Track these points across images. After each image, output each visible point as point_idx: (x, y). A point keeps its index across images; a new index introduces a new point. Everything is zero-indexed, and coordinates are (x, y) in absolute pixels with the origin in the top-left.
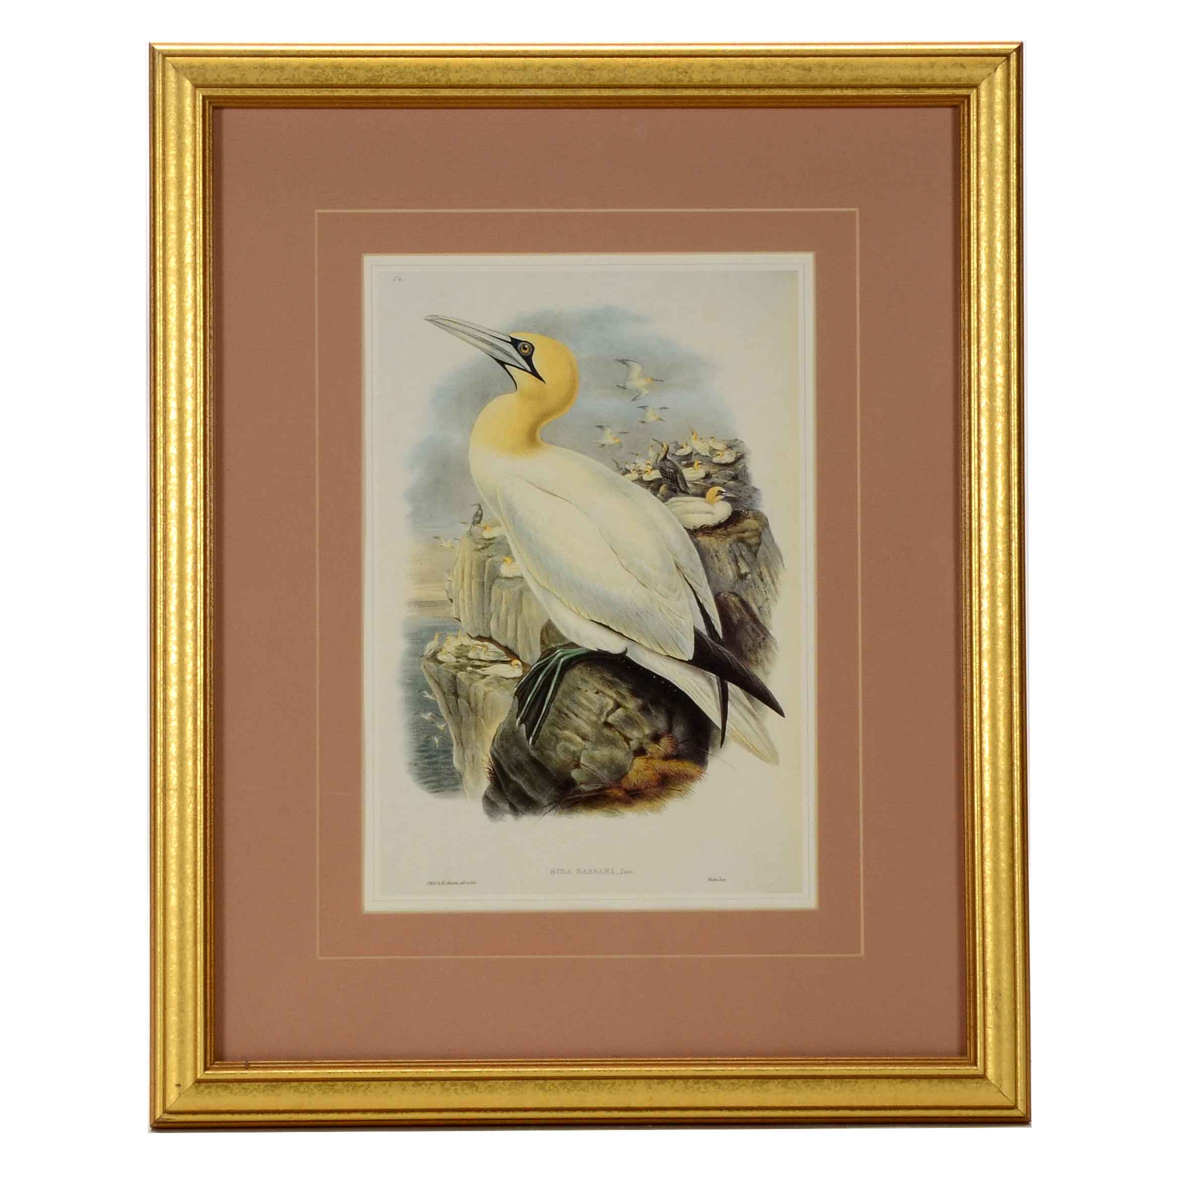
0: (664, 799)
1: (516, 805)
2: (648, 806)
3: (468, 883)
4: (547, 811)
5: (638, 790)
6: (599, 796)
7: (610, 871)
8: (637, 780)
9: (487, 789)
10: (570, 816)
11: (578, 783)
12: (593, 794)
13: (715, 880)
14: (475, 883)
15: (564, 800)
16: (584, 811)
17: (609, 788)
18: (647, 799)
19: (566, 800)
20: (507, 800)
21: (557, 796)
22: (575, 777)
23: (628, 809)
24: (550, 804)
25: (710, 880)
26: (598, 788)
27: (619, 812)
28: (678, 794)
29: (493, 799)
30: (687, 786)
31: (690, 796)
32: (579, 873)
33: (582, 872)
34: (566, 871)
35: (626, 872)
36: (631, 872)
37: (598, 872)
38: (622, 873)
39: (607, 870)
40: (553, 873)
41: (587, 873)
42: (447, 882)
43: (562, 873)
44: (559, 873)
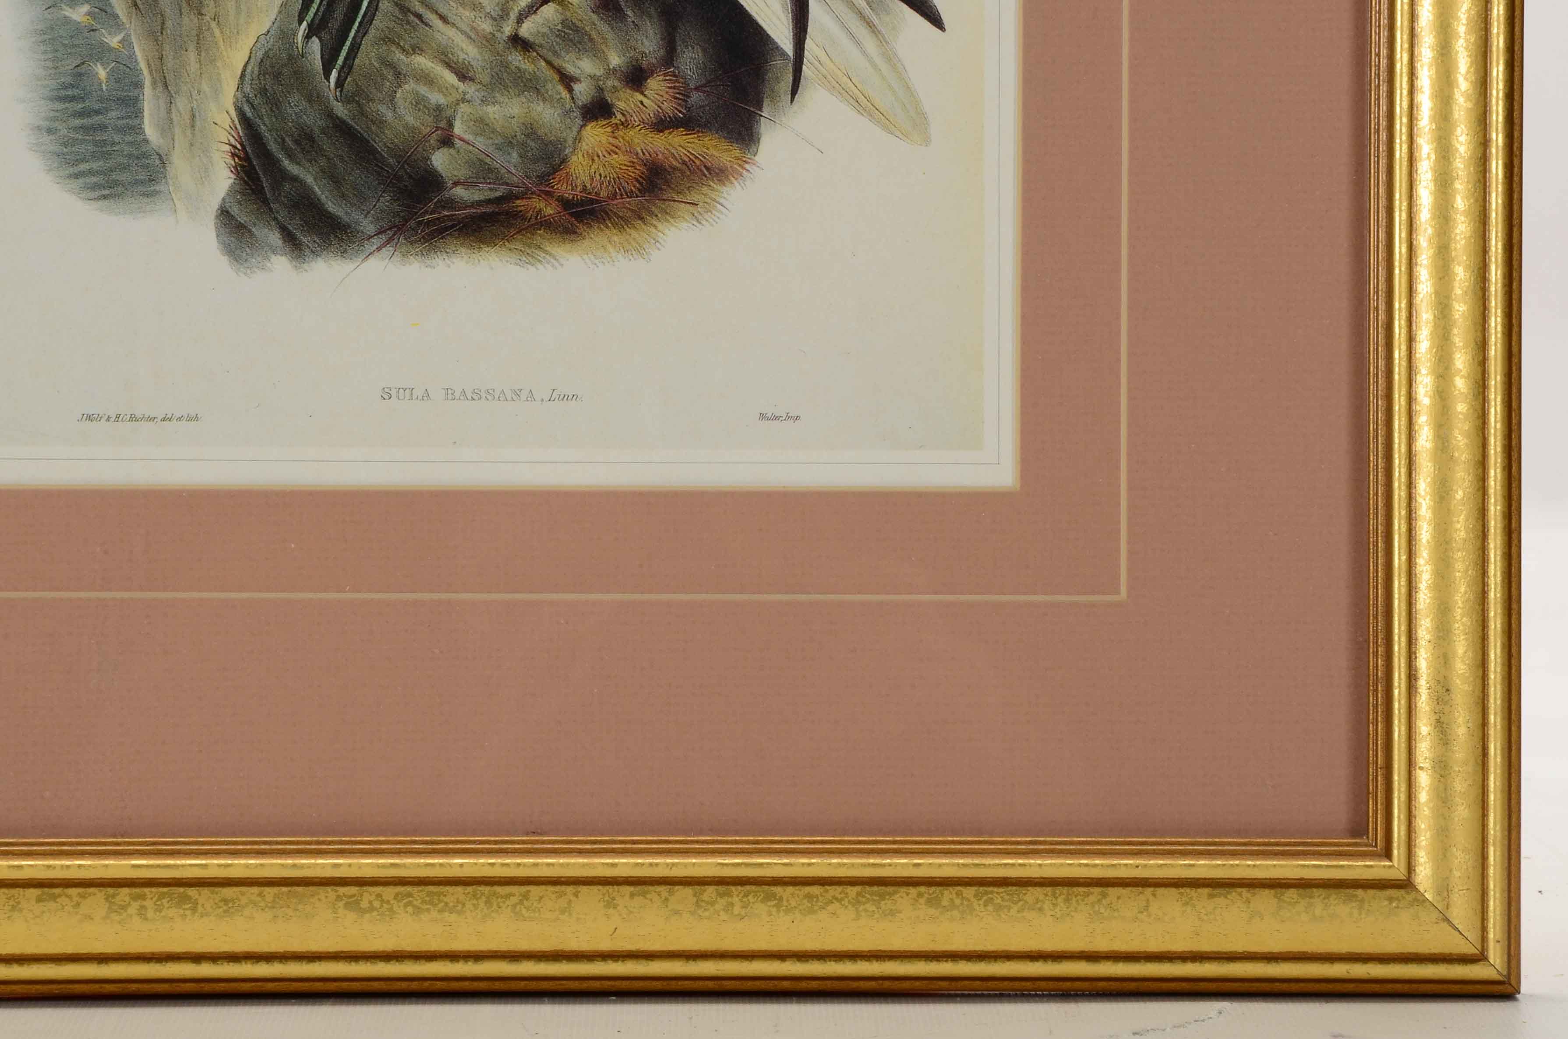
0: (655, 222)
1: (298, 234)
2: (616, 239)
3: (179, 419)
4: (375, 247)
5: (592, 201)
6: (498, 214)
7: (525, 392)
9: (228, 194)
10: (428, 262)
11: (449, 185)
12: (483, 209)
13: (776, 418)
14: (197, 418)
15: (412, 223)
16: (463, 250)
17: (522, 196)
18: (615, 225)
19: (420, 223)
20: (275, 219)
23: (568, 246)
25: (762, 416)
26: (498, 194)
27: (547, 252)
28: (688, 211)
29: (242, 219)
31: (718, 218)
32: (450, 396)
33: (457, 395)
34: (419, 392)
35: (562, 397)
36: (575, 397)
37: (497, 397)
38: (552, 399)
39: (518, 392)
40: (386, 397)
41: (469, 398)
42: (129, 416)
43: (408, 396)
44: (401, 397)
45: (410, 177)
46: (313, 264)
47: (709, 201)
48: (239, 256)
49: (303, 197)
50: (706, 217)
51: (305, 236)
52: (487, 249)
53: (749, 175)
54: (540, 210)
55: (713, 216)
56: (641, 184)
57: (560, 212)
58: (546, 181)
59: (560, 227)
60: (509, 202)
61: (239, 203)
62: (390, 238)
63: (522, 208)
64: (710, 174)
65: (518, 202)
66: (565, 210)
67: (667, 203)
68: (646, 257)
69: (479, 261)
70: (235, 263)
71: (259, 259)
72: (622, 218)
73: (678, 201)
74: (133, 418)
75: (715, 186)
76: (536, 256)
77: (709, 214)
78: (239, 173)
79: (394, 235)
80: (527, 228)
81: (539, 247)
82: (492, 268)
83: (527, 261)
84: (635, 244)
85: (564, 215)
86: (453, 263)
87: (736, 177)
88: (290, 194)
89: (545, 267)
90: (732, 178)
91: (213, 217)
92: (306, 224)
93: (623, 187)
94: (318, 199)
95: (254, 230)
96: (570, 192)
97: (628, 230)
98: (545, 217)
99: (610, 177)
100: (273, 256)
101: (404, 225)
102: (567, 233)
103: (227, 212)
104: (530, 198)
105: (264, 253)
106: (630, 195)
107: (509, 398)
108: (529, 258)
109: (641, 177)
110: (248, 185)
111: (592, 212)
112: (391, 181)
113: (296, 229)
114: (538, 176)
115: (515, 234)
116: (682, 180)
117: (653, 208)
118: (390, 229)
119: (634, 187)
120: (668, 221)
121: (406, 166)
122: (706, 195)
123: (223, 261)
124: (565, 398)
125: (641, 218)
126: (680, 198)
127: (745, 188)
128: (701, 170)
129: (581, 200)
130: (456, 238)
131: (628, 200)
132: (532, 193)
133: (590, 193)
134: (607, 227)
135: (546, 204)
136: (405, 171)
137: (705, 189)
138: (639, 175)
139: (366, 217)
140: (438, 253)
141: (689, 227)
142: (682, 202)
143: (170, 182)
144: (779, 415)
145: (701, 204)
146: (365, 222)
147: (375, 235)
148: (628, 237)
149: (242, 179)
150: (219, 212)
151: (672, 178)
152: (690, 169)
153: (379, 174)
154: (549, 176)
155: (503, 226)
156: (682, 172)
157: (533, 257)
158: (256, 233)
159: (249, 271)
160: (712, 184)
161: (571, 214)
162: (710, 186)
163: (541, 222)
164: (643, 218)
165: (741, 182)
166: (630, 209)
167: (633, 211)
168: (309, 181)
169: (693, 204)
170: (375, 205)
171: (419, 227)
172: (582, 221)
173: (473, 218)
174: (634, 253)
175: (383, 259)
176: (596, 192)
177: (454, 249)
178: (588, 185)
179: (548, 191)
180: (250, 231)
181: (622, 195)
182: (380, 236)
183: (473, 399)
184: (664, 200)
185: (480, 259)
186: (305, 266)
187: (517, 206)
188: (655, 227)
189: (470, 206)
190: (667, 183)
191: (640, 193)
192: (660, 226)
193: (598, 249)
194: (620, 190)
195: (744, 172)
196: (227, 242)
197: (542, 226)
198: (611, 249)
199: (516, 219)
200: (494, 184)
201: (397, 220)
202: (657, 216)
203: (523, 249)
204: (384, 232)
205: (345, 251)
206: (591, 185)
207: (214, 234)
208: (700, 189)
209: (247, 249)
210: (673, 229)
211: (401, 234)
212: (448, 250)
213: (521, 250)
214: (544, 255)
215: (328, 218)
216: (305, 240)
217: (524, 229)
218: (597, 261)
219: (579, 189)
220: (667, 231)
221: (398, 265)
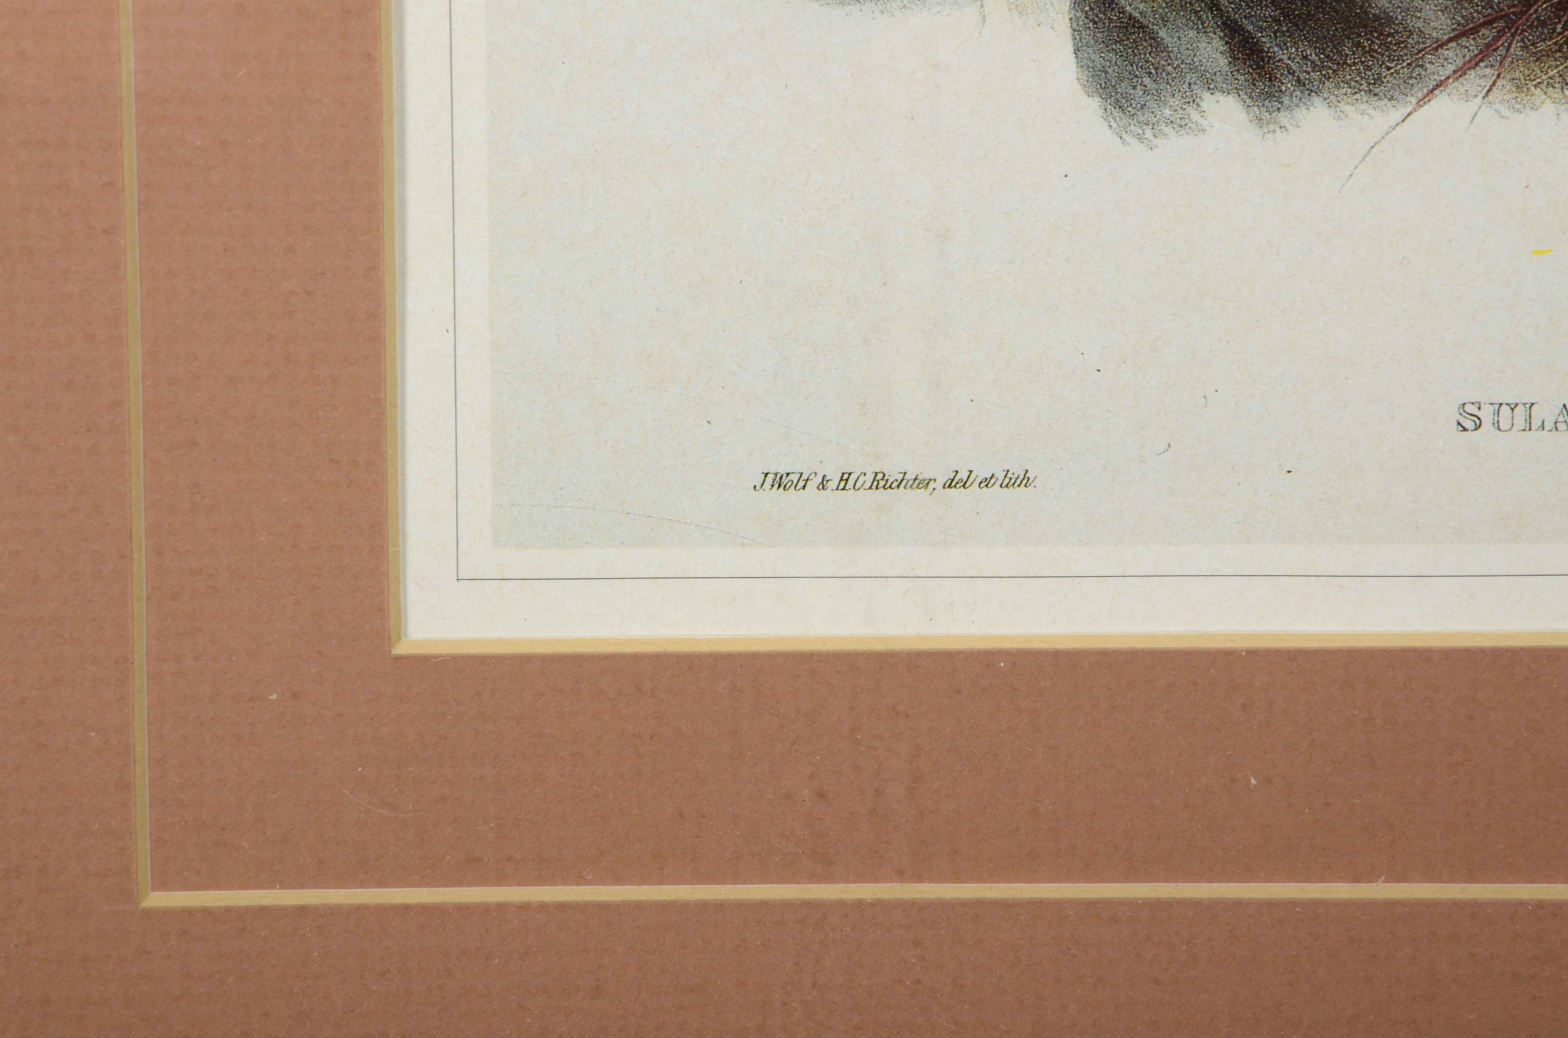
1: (1267, 42)
3: (986, 483)
4: (1450, 68)
14: (1025, 480)
34: (1546, 412)
40: (1469, 424)
42: (870, 477)
43: (1520, 422)
44: (1505, 424)
51: (1283, 46)
62: (1488, 46)
70: (1117, 113)
71: (1175, 102)
74: (880, 482)
79: (1496, 39)
95: (1162, 33)
100: (1206, 95)
101: (1523, 13)
113: (1261, 29)
118: (1487, 24)
147: (1450, 40)
158: (1168, 40)
159: (1149, 133)
175: (1467, 96)
182: (1464, 41)
186: (1283, 117)
196: (1099, 62)
204: (1475, 30)
205: (1378, 80)
209: (1147, 80)
211: (1513, 36)
221: (1505, 112)
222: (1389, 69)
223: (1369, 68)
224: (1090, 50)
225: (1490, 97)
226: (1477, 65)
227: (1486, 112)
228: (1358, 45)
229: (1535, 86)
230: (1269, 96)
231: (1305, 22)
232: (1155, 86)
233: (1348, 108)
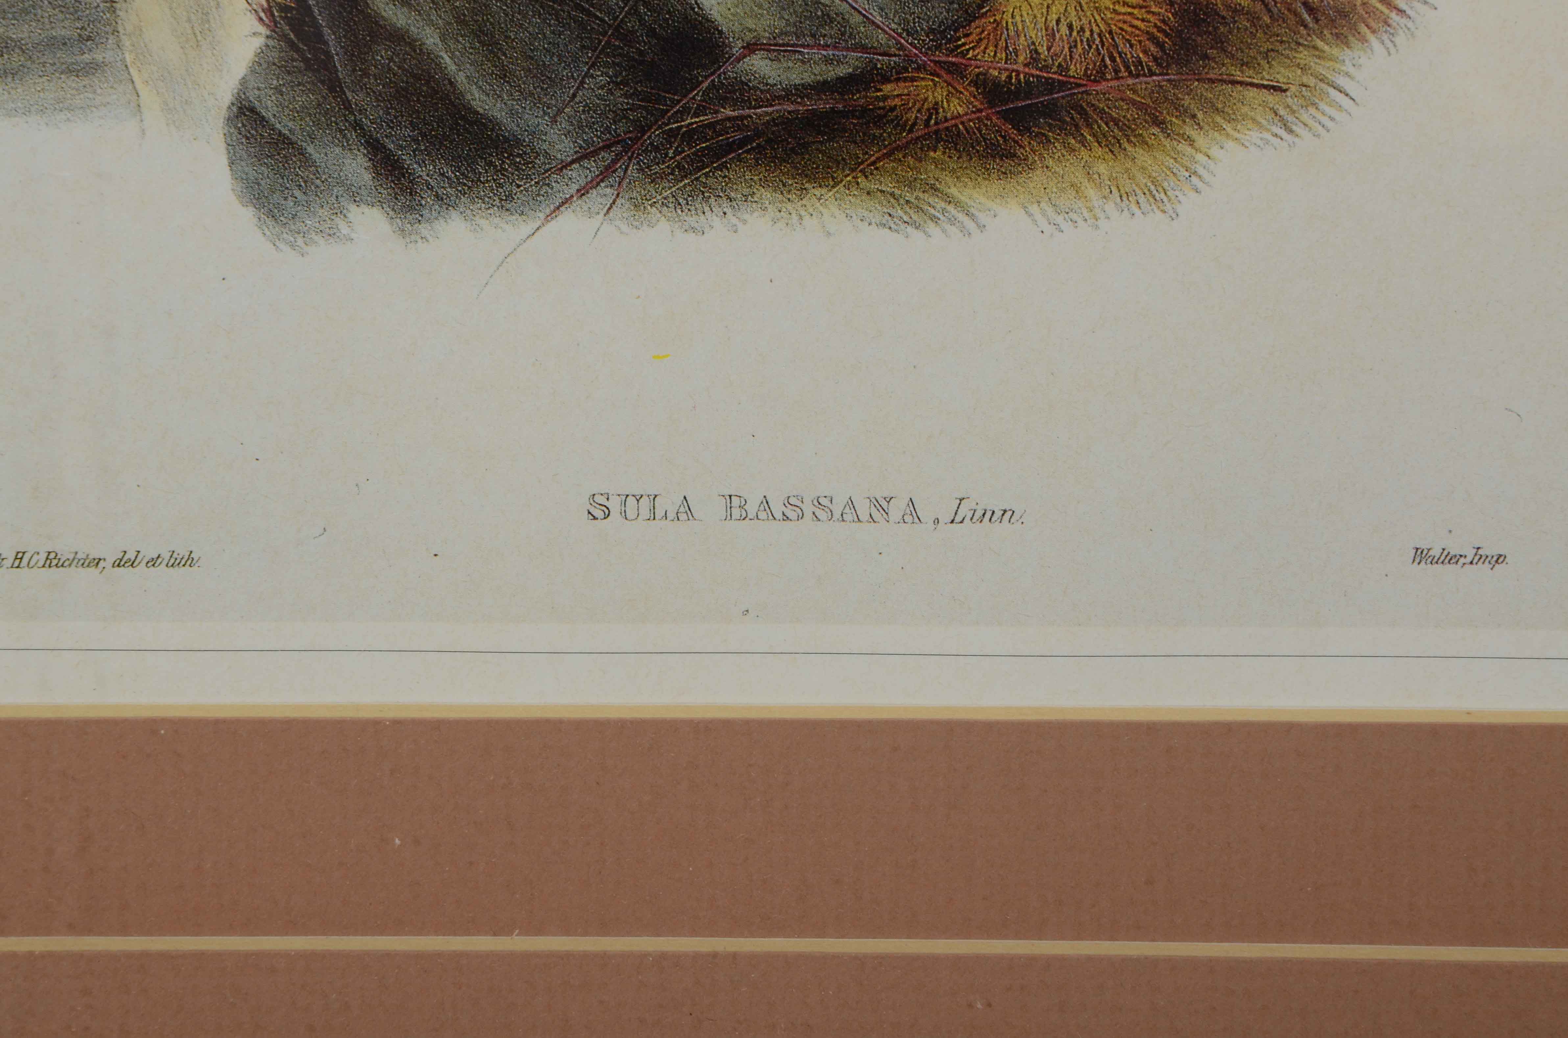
1: (407, 160)
2: (1102, 168)
3: (153, 562)
4: (575, 187)
5: (1050, 86)
6: (844, 114)
7: (897, 509)
8: (1051, 35)
9: (253, 71)
10: (691, 220)
11: (737, 49)
12: (809, 105)
13: (1452, 559)
14: (189, 561)
15: (655, 135)
16: (766, 195)
17: (898, 74)
18: (1100, 139)
19: (673, 134)
20: (357, 125)
21: (620, 116)
22: (716, 14)
23: (996, 186)
24: (582, 157)
25: (1420, 555)
26: (843, 71)
27: (949, 200)
28: (1264, 104)
29: (285, 125)
30: (1312, 62)
31: (1332, 119)
32: (736, 513)
33: (752, 508)
34: (668, 503)
35: (979, 514)
36: (1009, 513)
37: (837, 515)
38: (958, 519)
39: (884, 504)
40: (598, 513)
41: (779, 515)
42: (43, 556)
43: (645, 512)
44: (631, 514)
45: (652, 33)
46: (440, 225)
47: (1312, 81)
48: (278, 206)
49: (417, 78)
50: (1305, 117)
51: (422, 163)
52: (818, 192)
53: (1403, 21)
54: (936, 107)
55: (1319, 116)
56: (1160, 45)
57: (980, 111)
58: (949, 41)
59: (979, 144)
60: (866, 89)
61: (278, 90)
62: (607, 168)
63: (897, 102)
64: (1317, 21)
65: (888, 88)
66: (991, 105)
67: (1220, 87)
68: (1168, 207)
69: (801, 217)
70: (270, 222)
71: (324, 213)
72: (1116, 122)
73: (1241, 83)
74: (52, 560)
75: (1326, 48)
76: (926, 207)
77: (1312, 110)
78: (275, 22)
79: (614, 162)
80: (906, 146)
81: (933, 187)
82: (829, 234)
83: (906, 218)
84: (1143, 180)
85: (988, 118)
86: (745, 222)
87: (1372, 24)
88: (390, 69)
89: (944, 231)
90: (1363, 29)
91: (220, 122)
92: (424, 135)
93: (1120, 54)
94: (451, 83)
95: (310, 149)
96: (1002, 65)
97: (1129, 148)
98: (946, 120)
99: (1092, 31)
100: (353, 207)
101: (638, 139)
102: (994, 157)
103: (252, 110)
104: (913, 80)
105: (333, 199)
106: (1137, 70)
107: (864, 516)
108: (911, 212)
109: (1160, 30)
110: (297, 50)
111: (1050, 111)
112: (608, 43)
113: (401, 148)
114: (932, 31)
115: (879, 159)
116: (1252, 34)
117: (1187, 101)
118: (607, 147)
119: (1145, 52)
120: (1220, 129)
121: (642, 9)
122: (1304, 69)
123: (247, 215)
124: (987, 515)
125: (1158, 122)
126: (1246, 76)
127: (1393, 50)
128: (1296, 14)
129: (1027, 82)
130: (750, 168)
131: (1130, 81)
132: (918, 69)
133: (1046, 68)
134: (1083, 143)
135: (950, 92)
136: (641, 20)
137: (1303, 57)
138: (1156, 26)
139: (554, 121)
140: (712, 200)
141: (1267, 142)
142: (1252, 85)
143: (126, 42)
144: (1458, 553)
145: (1293, 89)
146: (553, 134)
147: (573, 162)
148: (1129, 164)
149: (284, 37)
150: (235, 109)
151: (1230, 32)
152: (1269, 11)
153: (582, 25)
154: (956, 31)
155: (855, 142)
156: (1253, 18)
157: (919, 209)
158: (315, 156)
159: (300, 241)
160: (1320, 44)
161: (1005, 116)
162: (1315, 48)
163: (936, 132)
164: (1163, 122)
165: (1385, 37)
166: (1134, 103)
167: (1140, 106)
168: (430, 42)
169: (1274, 88)
170: (574, 96)
171: (671, 144)
172: (1028, 129)
173: (787, 123)
174: (1142, 199)
175: (590, 214)
176: (1060, 65)
177: (746, 191)
178: (1043, 50)
179: (953, 64)
180: (302, 152)
181: (1117, 71)
182: (585, 163)
183: (786, 518)
184: (1212, 81)
185: (803, 213)
186: (424, 229)
187: (885, 98)
188: (1191, 141)
189: (779, 98)
190: (1220, 43)
191: (1159, 65)
192: (1201, 141)
193: (1063, 190)
194: (1113, 59)
195: (1393, 15)
196: (252, 175)
197: (938, 140)
198: (1091, 192)
199: (880, 127)
200: (835, 48)
201: (622, 128)
202: (1194, 116)
203: (897, 192)
204: (595, 153)
205: (510, 197)
206: (1049, 49)
207: (224, 161)
208: (1292, 54)
209: (297, 193)
210: (1230, 144)
211: (630, 159)
212: (733, 195)
213: (892, 195)
214: (943, 205)
215: (471, 124)
216: (419, 171)
217: (898, 148)
218: (1059, 219)
219: (1021, 59)
220: (1215, 151)
221: (624, 228)
222: (519, 186)
223: (501, 186)
224: (243, 163)
225: (611, 214)
226: (598, 184)
227: (607, 228)
228: (491, 164)
229: (651, 206)
230: (411, 209)
231: (441, 143)
232: (304, 197)
233: (483, 222)
